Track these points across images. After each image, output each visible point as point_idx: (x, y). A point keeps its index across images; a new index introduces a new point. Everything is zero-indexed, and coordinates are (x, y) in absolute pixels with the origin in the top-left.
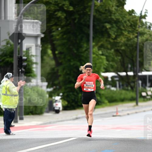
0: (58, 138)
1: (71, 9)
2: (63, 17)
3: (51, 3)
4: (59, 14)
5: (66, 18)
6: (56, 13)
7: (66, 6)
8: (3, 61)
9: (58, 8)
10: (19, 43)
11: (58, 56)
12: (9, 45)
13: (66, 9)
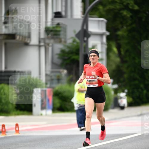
0: (123, 134)
1: (136, 8)
2: (128, 16)
3: (116, 2)
4: (125, 13)
5: (131, 17)
6: (122, 12)
7: (131, 4)
8: (69, 58)
9: (123, 7)
10: (85, 41)
11: (123, 53)
12: (75, 43)
13: (130, 7)
